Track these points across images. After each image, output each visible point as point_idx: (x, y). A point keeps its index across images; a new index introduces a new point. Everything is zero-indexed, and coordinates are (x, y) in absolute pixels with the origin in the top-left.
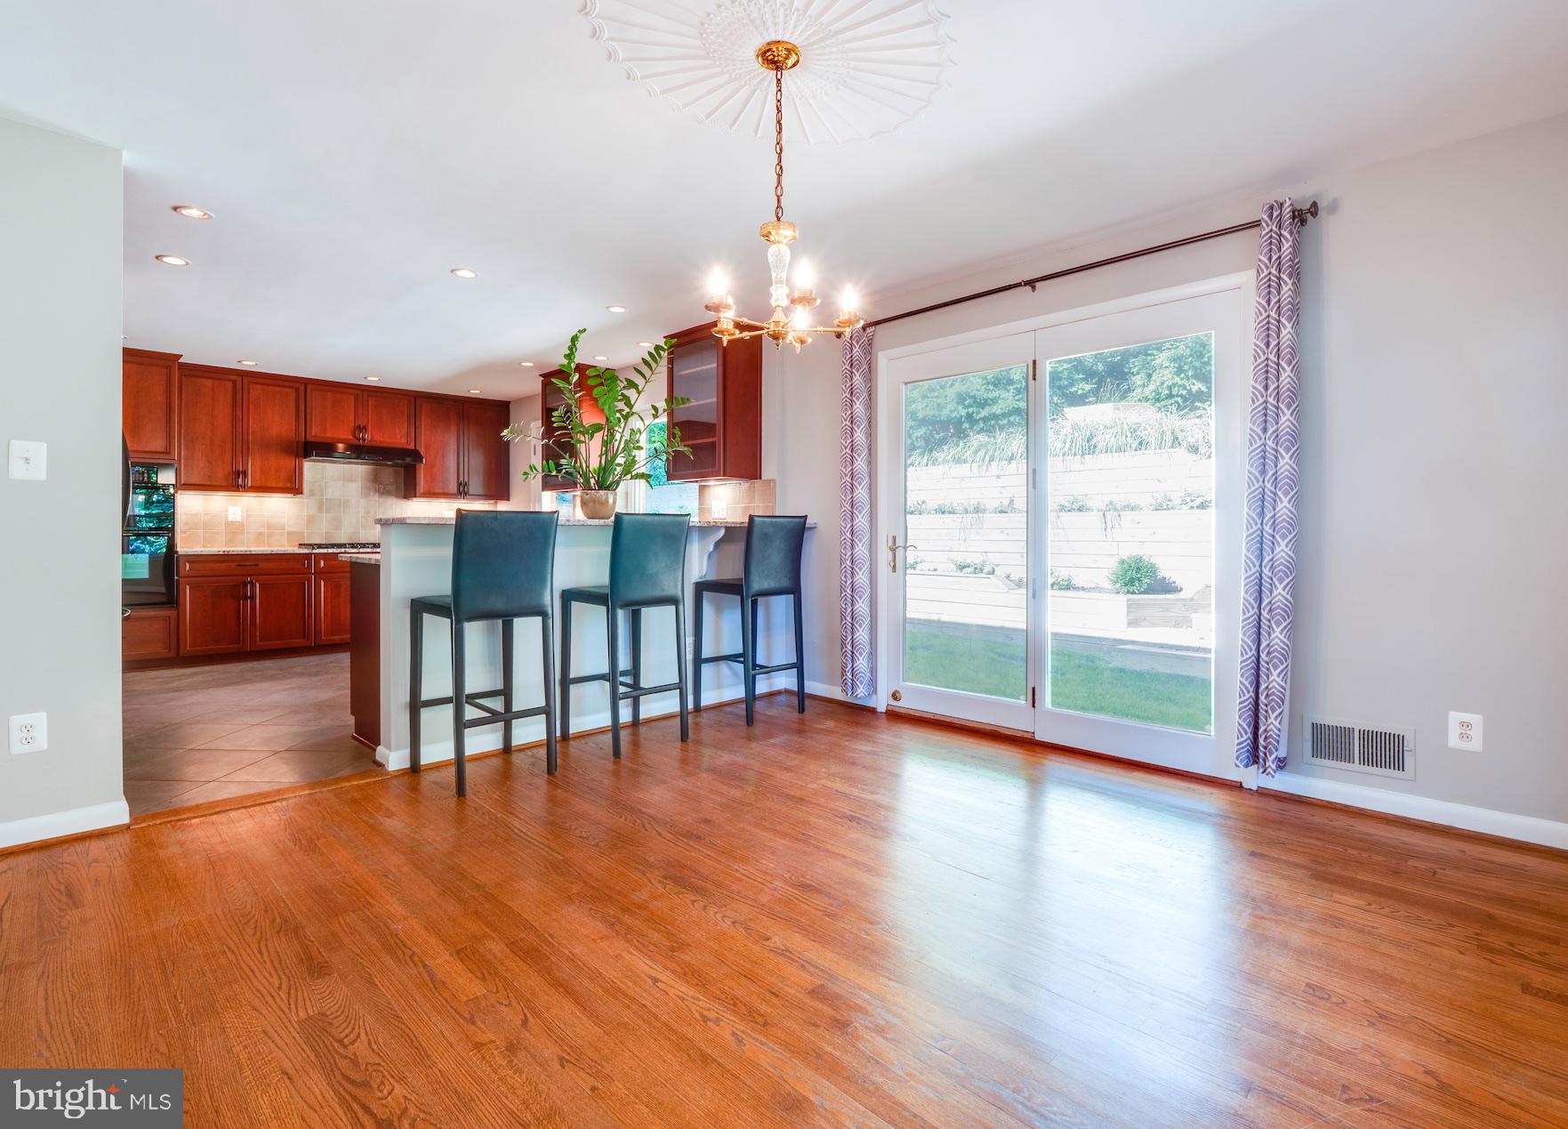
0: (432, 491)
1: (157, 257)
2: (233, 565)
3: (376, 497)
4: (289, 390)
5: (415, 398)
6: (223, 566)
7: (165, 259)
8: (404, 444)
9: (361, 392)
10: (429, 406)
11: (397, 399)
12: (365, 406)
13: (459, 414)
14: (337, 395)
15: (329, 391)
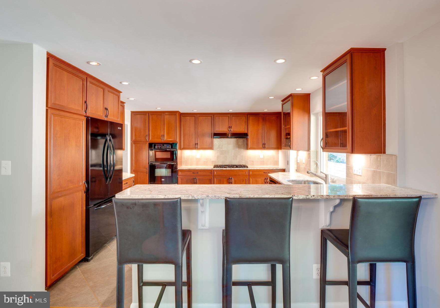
0: (253, 147)
1: (120, 83)
2: (192, 173)
3: (237, 149)
4: (209, 117)
5: (247, 115)
6: (189, 173)
7: (123, 83)
8: (244, 131)
9: (230, 115)
10: (252, 117)
11: (242, 116)
12: (231, 120)
13: (263, 119)
14: (223, 117)
15: (221, 116)
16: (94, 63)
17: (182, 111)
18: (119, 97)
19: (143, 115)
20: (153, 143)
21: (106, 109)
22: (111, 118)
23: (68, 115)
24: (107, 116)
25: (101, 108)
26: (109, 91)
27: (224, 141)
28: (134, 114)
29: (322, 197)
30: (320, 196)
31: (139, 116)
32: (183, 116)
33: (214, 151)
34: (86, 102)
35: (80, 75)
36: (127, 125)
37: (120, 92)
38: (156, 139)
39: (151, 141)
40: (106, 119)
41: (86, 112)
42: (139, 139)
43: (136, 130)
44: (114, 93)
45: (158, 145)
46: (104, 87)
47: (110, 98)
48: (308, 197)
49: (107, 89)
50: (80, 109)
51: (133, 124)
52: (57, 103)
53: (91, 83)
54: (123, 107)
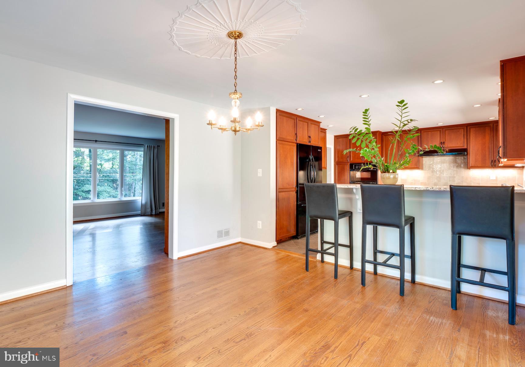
0: (476, 166)
5: (467, 127)
8: (462, 146)
9: (442, 129)
10: (474, 129)
11: (458, 129)
12: (444, 134)
13: (491, 129)
14: (433, 132)
15: (430, 131)
16: (300, 109)
17: (383, 130)
18: (319, 126)
19: (345, 138)
20: (353, 164)
21: (310, 137)
22: (314, 143)
23: (286, 143)
24: (310, 142)
25: (306, 137)
26: (311, 124)
27: (436, 159)
28: (337, 138)
29: (440, 189)
30: (438, 188)
31: (341, 139)
32: (384, 136)
33: (424, 171)
34: (296, 134)
35: (293, 117)
36: (331, 148)
37: (319, 123)
38: (357, 160)
39: (352, 162)
40: (309, 144)
41: (296, 140)
42: (341, 160)
43: (338, 152)
44: (315, 125)
45: (359, 166)
46: (307, 121)
47: (313, 128)
48: (427, 189)
49: (310, 122)
50: (293, 139)
51: (336, 147)
52: (281, 136)
53: (299, 120)
54: (325, 133)
